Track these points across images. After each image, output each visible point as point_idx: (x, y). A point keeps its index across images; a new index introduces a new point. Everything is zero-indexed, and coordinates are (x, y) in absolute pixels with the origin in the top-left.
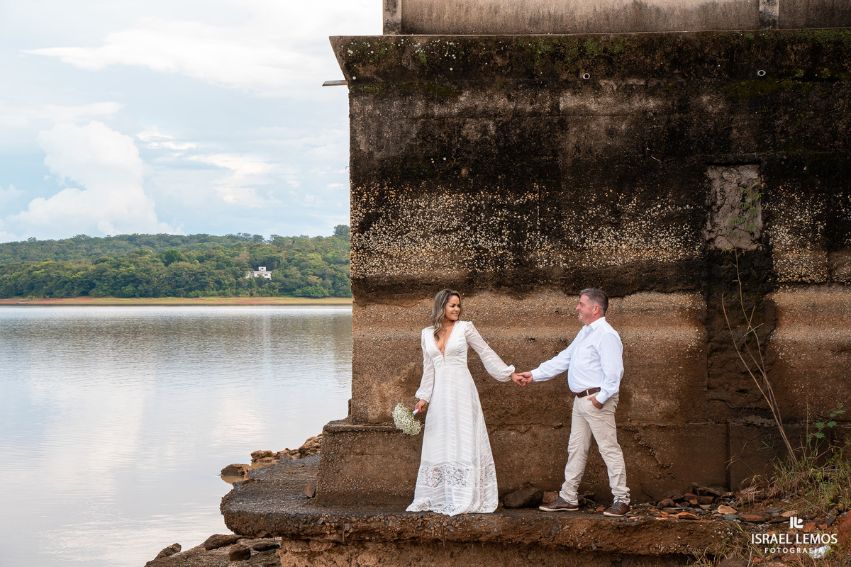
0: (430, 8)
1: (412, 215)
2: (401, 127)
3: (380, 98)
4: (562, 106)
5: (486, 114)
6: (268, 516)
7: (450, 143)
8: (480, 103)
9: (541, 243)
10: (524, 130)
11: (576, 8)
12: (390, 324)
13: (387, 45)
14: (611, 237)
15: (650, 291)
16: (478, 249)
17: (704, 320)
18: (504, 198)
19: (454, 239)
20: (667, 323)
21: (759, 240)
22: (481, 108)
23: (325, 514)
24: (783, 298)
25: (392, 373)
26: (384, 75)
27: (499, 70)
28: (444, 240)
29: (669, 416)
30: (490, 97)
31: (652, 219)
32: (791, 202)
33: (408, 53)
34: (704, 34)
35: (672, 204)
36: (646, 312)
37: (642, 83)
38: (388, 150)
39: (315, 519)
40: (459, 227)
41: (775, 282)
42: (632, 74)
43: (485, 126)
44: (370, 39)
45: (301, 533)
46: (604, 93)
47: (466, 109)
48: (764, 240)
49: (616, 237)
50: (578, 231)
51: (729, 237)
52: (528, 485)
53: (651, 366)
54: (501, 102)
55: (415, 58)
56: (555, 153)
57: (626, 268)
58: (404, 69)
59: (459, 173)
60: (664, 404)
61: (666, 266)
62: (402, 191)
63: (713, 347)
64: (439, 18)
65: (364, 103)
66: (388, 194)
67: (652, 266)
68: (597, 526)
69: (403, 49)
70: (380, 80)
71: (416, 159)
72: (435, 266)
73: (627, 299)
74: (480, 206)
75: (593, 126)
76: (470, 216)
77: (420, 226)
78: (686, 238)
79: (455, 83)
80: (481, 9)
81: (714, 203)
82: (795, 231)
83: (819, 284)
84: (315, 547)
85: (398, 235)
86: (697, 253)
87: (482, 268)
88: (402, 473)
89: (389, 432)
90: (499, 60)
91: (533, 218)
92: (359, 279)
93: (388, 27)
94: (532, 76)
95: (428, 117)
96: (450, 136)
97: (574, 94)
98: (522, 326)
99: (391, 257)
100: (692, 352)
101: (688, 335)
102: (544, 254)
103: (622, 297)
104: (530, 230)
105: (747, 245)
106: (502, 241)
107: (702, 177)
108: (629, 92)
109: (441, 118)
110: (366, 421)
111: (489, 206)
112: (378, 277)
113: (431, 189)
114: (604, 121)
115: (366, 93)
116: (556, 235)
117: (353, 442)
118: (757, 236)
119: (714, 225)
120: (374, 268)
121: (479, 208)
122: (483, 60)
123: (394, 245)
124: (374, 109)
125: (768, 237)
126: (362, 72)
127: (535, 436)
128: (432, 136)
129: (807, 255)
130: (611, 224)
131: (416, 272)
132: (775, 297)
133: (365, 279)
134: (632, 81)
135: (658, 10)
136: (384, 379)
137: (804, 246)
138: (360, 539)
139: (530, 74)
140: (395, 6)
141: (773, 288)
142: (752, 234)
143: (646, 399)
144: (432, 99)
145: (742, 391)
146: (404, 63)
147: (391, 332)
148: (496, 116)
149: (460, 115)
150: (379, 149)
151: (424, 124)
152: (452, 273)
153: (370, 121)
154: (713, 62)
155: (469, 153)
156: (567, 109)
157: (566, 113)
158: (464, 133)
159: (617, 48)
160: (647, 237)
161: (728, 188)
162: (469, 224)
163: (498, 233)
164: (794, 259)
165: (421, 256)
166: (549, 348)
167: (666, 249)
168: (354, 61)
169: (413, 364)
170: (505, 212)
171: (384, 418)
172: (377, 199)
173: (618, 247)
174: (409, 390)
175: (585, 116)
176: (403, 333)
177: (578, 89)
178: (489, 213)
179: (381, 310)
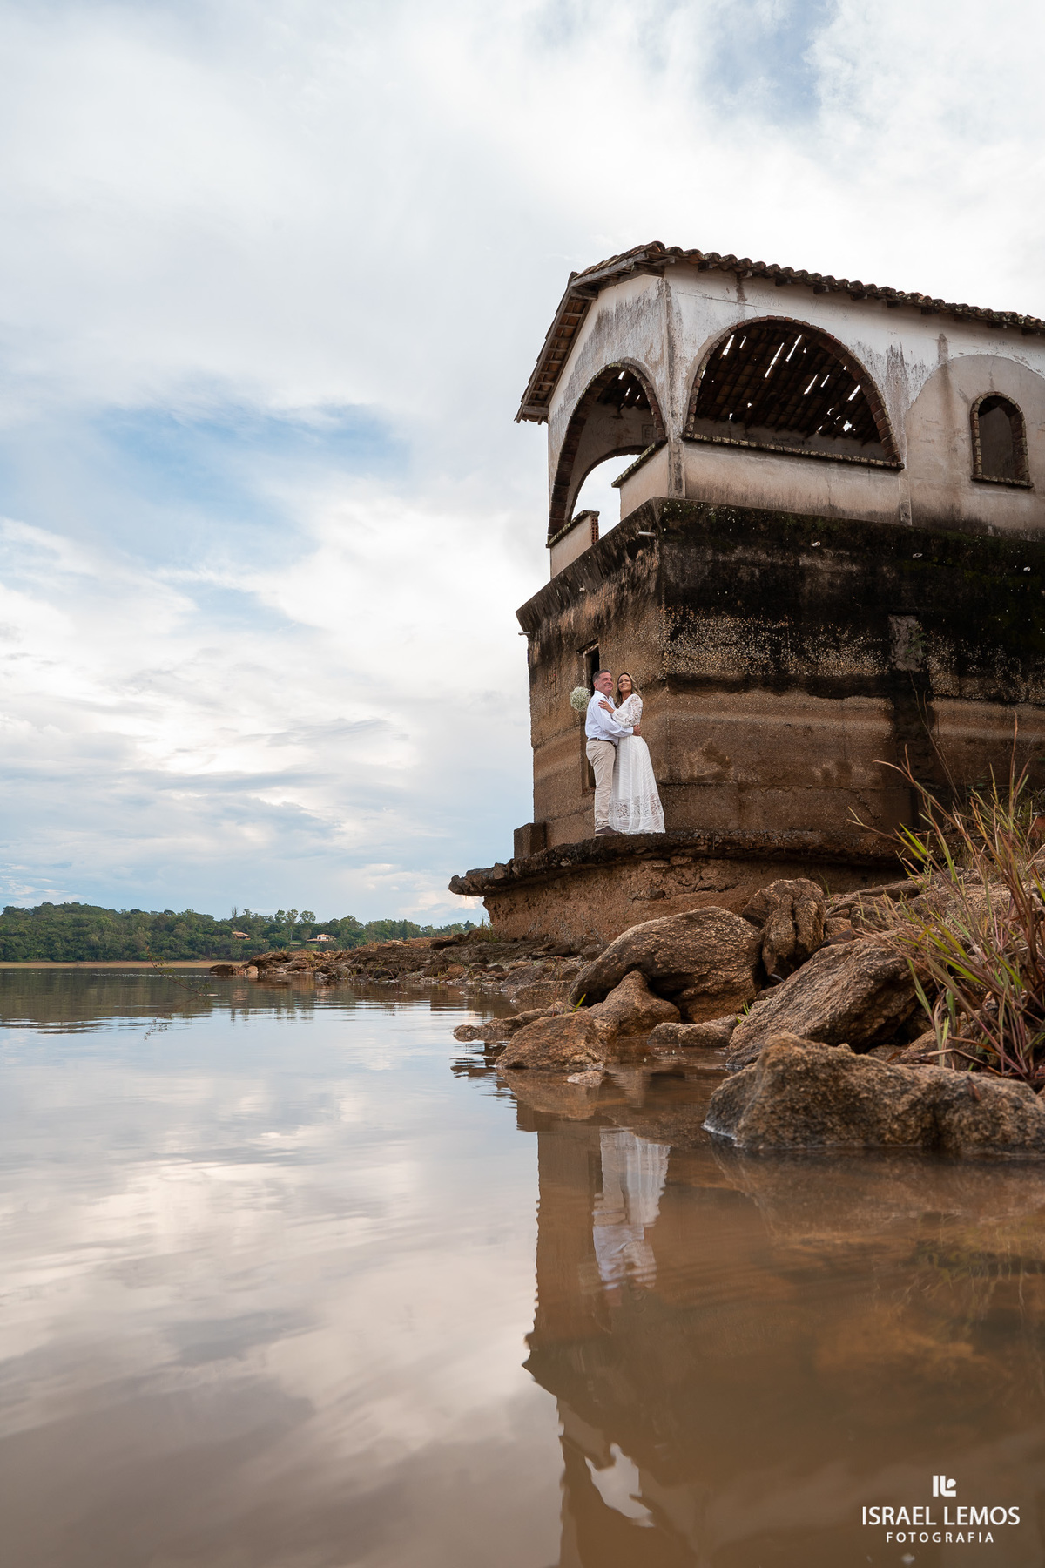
1: (706, 630)
2: (698, 567)
3: (682, 545)
4: (801, 563)
5: (754, 564)
7: (730, 581)
8: (749, 555)
9: (791, 657)
10: (778, 577)
11: (795, 503)
12: (694, 709)
14: (834, 656)
15: (860, 695)
16: (751, 658)
17: (892, 716)
18: (766, 624)
19: (734, 650)
20: (870, 718)
21: (921, 666)
22: (750, 559)
24: (937, 705)
25: (696, 745)
26: (686, 529)
27: (761, 534)
28: (728, 650)
29: (876, 782)
30: (756, 552)
31: (858, 646)
32: (937, 642)
33: (704, 515)
34: (886, 524)
35: (869, 637)
36: (859, 709)
37: (848, 553)
38: (689, 582)
40: (737, 642)
41: (932, 694)
42: (843, 547)
43: (753, 572)
46: (826, 558)
47: (740, 558)
48: (924, 665)
49: (837, 656)
50: (814, 650)
51: (905, 662)
53: (863, 747)
54: (763, 556)
55: (709, 519)
56: (797, 595)
57: (844, 679)
58: (700, 526)
59: (736, 604)
60: (872, 774)
61: (869, 678)
62: (698, 613)
63: (900, 735)
64: (709, 499)
65: (671, 548)
66: (689, 614)
67: (860, 678)
69: (701, 511)
70: (682, 532)
71: (707, 590)
72: (723, 669)
73: (845, 700)
74: (751, 628)
75: (820, 579)
76: (744, 634)
77: (711, 639)
78: (880, 661)
79: (732, 540)
80: (736, 496)
81: (895, 639)
82: (941, 661)
83: (955, 698)
85: (696, 644)
86: (886, 671)
87: (753, 672)
88: (716, 816)
89: (701, 786)
90: (762, 527)
91: (785, 639)
92: (671, 675)
94: (782, 541)
95: (715, 561)
96: (730, 577)
97: (808, 556)
98: (782, 715)
99: (693, 660)
100: (887, 739)
102: (793, 665)
103: (842, 699)
105: (914, 668)
106: (767, 653)
107: (887, 621)
108: (840, 559)
109: (723, 563)
111: (756, 628)
112: (684, 674)
113: (718, 613)
114: (827, 576)
115: (673, 541)
116: (801, 653)
117: (679, 792)
118: (920, 662)
119: (896, 653)
120: (682, 667)
121: (749, 628)
122: (752, 525)
123: (694, 651)
124: (678, 552)
125: (926, 664)
126: (671, 525)
127: (794, 793)
128: (719, 575)
129: (948, 678)
130: (833, 647)
131: (710, 672)
132: (932, 704)
133: (676, 675)
134: (842, 552)
135: (843, 511)
136: (691, 750)
137: (946, 671)
138: (710, 856)
139: (781, 539)
140: (681, 487)
141: (931, 698)
142: (917, 661)
143: (861, 770)
144: (718, 550)
146: (700, 522)
147: (695, 715)
148: (759, 565)
149: (736, 562)
150: (683, 581)
151: (713, 566)
152: (733, 674)
153: (676, 561)
155: (743, 589)
156: (804, 566)
157: (803, 568)
158: (739, 575)
159: (835, 528)
160: (855, 658)
161: (900, 628)
162: (744, 640)
163: (763, 648)
164: (942, 680)
165: (711, 659)
166: (800, 731)
167: (868, 667)
168: (666, 518)
169: (710, 739)
170: (768, 634)
171: (692, 777)
172: (682, 617)
173: (840, 664)
174: (709, 758)
175: (814, 571)
176: (703, 716)
177: (812, 552)
178: (757, 633)
179: (688, 698)
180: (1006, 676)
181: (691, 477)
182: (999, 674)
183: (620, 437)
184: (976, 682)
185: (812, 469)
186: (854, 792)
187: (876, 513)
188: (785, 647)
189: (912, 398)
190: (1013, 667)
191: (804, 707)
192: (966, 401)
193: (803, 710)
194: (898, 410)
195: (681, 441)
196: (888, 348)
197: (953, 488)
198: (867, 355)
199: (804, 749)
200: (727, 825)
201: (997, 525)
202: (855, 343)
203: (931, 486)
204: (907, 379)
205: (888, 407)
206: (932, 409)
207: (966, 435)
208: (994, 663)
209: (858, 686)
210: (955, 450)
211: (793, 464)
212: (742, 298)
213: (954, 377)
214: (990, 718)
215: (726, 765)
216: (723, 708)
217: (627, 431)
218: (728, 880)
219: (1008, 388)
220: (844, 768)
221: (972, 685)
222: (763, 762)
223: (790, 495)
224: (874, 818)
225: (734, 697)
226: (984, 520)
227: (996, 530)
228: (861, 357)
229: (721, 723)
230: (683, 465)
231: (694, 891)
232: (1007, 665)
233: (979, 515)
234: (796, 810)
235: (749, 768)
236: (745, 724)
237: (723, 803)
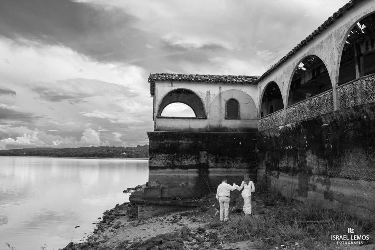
0: (161, 128)
1: (158, 157)
2: (156, 145)
3: (153, 140)
5: (169, 143)
6: (137, 201)
8: (168, 141)
9: (176, 161)
10: (174, 145)
11: (181, 128)
12: (154, 173)
13: (154, 133)
15: (191, 169)
16: (167, 162)
17: (199, 173)
18: (171, 155)
19: (164, 161)
20: (194, 173)
23: (145, 201)
24: (210, 170)
28: (162, 161)
29: (194, 186)
31: (192, 158)
32: (211, 156)
35: (195, 156)
36: (191, 171)
37: (191, 139)
38: (154, 148)
39: (143, 202)
40: (164, 159)
42: (189, 138)
43: (168, 145)
44: (152, 132)
45: (141, 204)
46: (185, 140)
48: (207, 161)
50: (181, 160)
51: (202, 161)
52: (174, 196)
53: (191, 179)
54: (171, 141)
55: (159, 135)
56: (178, 149)
57: (188, 165)
58: (157, 136)
59: (165, 151)
60: (193, 185)
61: (194, 165)
62: (156, 154)
63: (200, 177)
67: (192, 165)
68: (184, 202)
70: (153, 138)
71: (158, 149)
72: (161, 165)
73: (188, 170)
75: (184, 145)
76: (166, 157)
77: (159, 159)
78: (197, 161)
79: (164, 139)
80: (168, 128)
81: (200, 156)
82: (211, 160)
83: (215, 168)
84: (143, 206)
85: (156, 160)
86: (198, 163)
87: (168, 165)
88: (156, 195)
89: (154, 189)
90: (170, 136)
91: (175, 158)
93: (155, 130)
94: (175, 138)
95: (160, 143)
96: (163, 146)
98: (173, 173)
99: (154, 163)
100: (197, 177)
101: (197, 175)
102: (177, 163)
105: (205, 162)
107: (199, 152)
108: (189, 140)
109: (162, 143)
110: (150, 187)
113: (160, 154)
114: (185, 144)
115: (151, 140)
116: (178, 160)
119: (200, 159)
120: (152, 165)
121: (167, 156)
122: (168, 136)
124: (152, 142)
126: (151, 137)
127: (175, 189)
128: (161, 146)
129: (213, 164)
130: (186, 159)
131: (158, 165)
133: (151, 167)
134: (189, 139)
135: (193, 129)
136: (153, 181)
137: (213, 162)
138: (150, 205)
141: (209, 168)
143: (191, 184)
144: (161, 141)
145: (204, 183)
149: (165, 143)
152: (163, 166)
153: (152, 144)
154: (200, 136)
155: (166, 148)
157: (180, 143)
158: (165, 146)
159: (187, 134)
160: (191, 161)
161: (202, 154)
162: (166, 159)
163: (170, 160)
164: (211, 164)
165: (159, 163)
166: (177, 177)
167: (194, 162)
169: (157, 179)
170: (171, 157)
171: (153, 187)
172: (153, 155)
173: (187, 162)
174: (157, 183)
175: (182, 143)
176: (156, 174)
177: (181, 140)
178: (169, 157)
179: (153, 171)
180: (228, 162)
181: (158, 125)
182: (226, 162)
183: (171, 100)
184: (220, 164)
185: (186, 120)
186: (188, 189)
187: (200, 128)
188: (175, 159)
189: (211, 102)
190: (230, 160)
191: (178, 171)
192: (225, 101)
193: (178, 172)
194: (208, 105)
195: (156, 118)
196: (206, 91)
197: (220, 121)
198: (201, 93)
199: (178, 180)
200: (158, 197)
201: (231, 128)
202: (198, 91)
203: (215, 121)
204: (210, 98)
205: (205, 105)
206: (217, 103)
207: (224, 108)
208: (225, 160)
209: (191, 167)
210: (221, 112)
211: (182, 120)
212: (172, 85)
213: (222, 96)
214: (223, 171)
215: (160, 184)
216: (161, 173)
217: (173, 98)
218: (155, 209)
219: (236, 97)
220: (187, 184)
221: (219, 165)
222: (168, 183)
224: (193, 194)
225: (163, 170)
226: (227, 127)
227: (230, 129)
228: (199, 94)
229: (160, 175)
231: (148, 210)
232: (229, 160)
233: (226, 126)
234: (175, 192)
235: (165, 184)
236: (165, 176)
237: (157, 192)
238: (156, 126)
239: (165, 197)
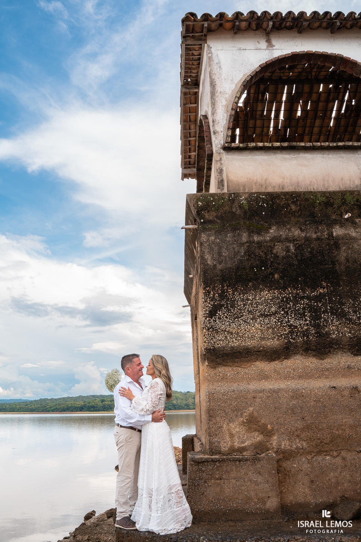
1: (244, 305)
2: (234, 249)
3: (218, 232)
4: (334, 234)
5: (288, 240)
7: (266, 258)
8: (283, 233)
9: (332, 321)
10: (313, 249)
12: (234, 380)
13: (223, 199)
16: (290, 326)
18: (304, 292)
19: (273, 320)
22: (284, 236)
25: (236, 416)
26: (221, 218)
27: (293, 213)
28: (267, 321)
30: (289, 230)
33: (236, 204)
38: (226, 263)
40: (276, 312)
43: (288, 247)
44: (213, 195)
46: (359, 227)
47: (274, 237)
50: (355, 312)
52: (343, 497)
54: (297, 232)
55: (241, 206)
56: (333, 263)
58: (234, 214)
59: (273, 277)
62: (236, 290)
65: (209, 236)
66: (227, 292)
69: (233, 201)
70: (219, 221)
71: (244, 268)
72: (262, 339)
74: (289, 298)
75: (355, 246)
76: (283, 304)
77: (250, 312)
79: (266, 222)
80: (274, 187)
85: (236, 318)
87: (294, 339)
88: (252, 494)
89: (240, 461)
90: (293, 207)
91: (324, 305)
92: (210, 349)
94: (314, 217)
95: (251, 242)
96: (266, 254)
97: (341, 227)
98: (326, 378)
99: (232, 333)
102: (335, 327)
104: (324, 312)
106: (306, 320)
109: (258, 242)
110: (220, 453)
111: (295, 298)
112: (224, 347)
113: (255, 288)
115: (210, 230)
116: (342, 316)
117: (213, 469)
120: (220, 341)
122: (283, 207)
123: (233, 325)
124: (216, 238)
126: (207, 217)
127: (344, 459)
128: (254, 254)
131: (250, 343)
133: (214, 349)
136: (231, 421)
139: (313, 215)
140: (223, 186)
144: (253, 232)
146: (234, 210)
147: (235, 386)
148: (294, 240)
149: (271, 240)
150: (220, 263)
151: (248, 246)
152: (273, 343)
153: (213, 246)
155: (279, 264)
156: (338, 236)
157: (337, 239)
158: (275, 251)
162: (283, 310)
163: (303, 315)
166: (346, 393)
168: (202, 210)
169: (251, 409)
170: (306, 301)
171: (232, 450)
172: (220, 295)
174: (250, 428)
176: (243, 386)
177: (342, 223)
178: (296, 302)
179: (227, 371)
181: (232, 177)
185: (342, 157)
191: (349, 367)
195: (222, 151)
199: (351, 410)
200: (264, 503)
211: (325, 156)
212: (270, 45)
215: (268, 434)
216: (264, 377)
222: (308, 427)
223: (324, 180)
225: (276, 365)
229: (263, 391)
230: (224, 169)
234: (346, 474)
235: (292, 435)
236: (287, 391)
237: (260, 479)
238: (222, 181)
239: (300, 505)
